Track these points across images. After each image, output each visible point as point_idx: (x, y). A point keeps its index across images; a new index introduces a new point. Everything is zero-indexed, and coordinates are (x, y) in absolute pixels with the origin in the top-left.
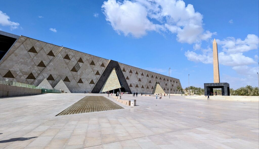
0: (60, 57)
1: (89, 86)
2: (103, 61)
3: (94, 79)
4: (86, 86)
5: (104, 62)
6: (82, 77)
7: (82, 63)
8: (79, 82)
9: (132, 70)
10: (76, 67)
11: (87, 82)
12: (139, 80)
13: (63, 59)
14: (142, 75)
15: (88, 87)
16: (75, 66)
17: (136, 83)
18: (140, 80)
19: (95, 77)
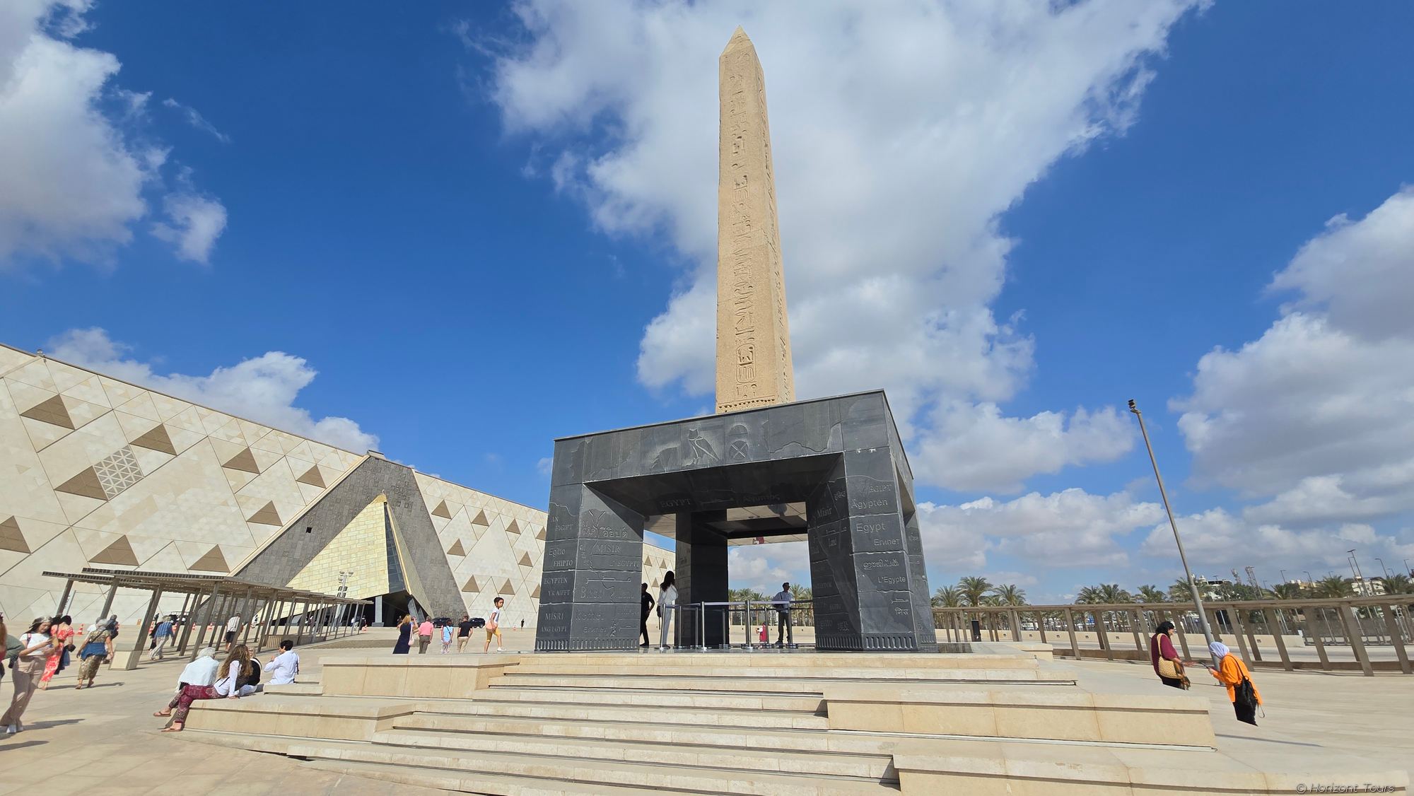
2: (319, 457)
3: (232, 544)
5: (322, 464)
6: (139, 528)
7: (164, 457)
10: (106, 469)
11: (172, 561)
12: (520, 558)
16: (100, 464)
17: (504, 571)
18: (525, 561)
19: (241, 534)
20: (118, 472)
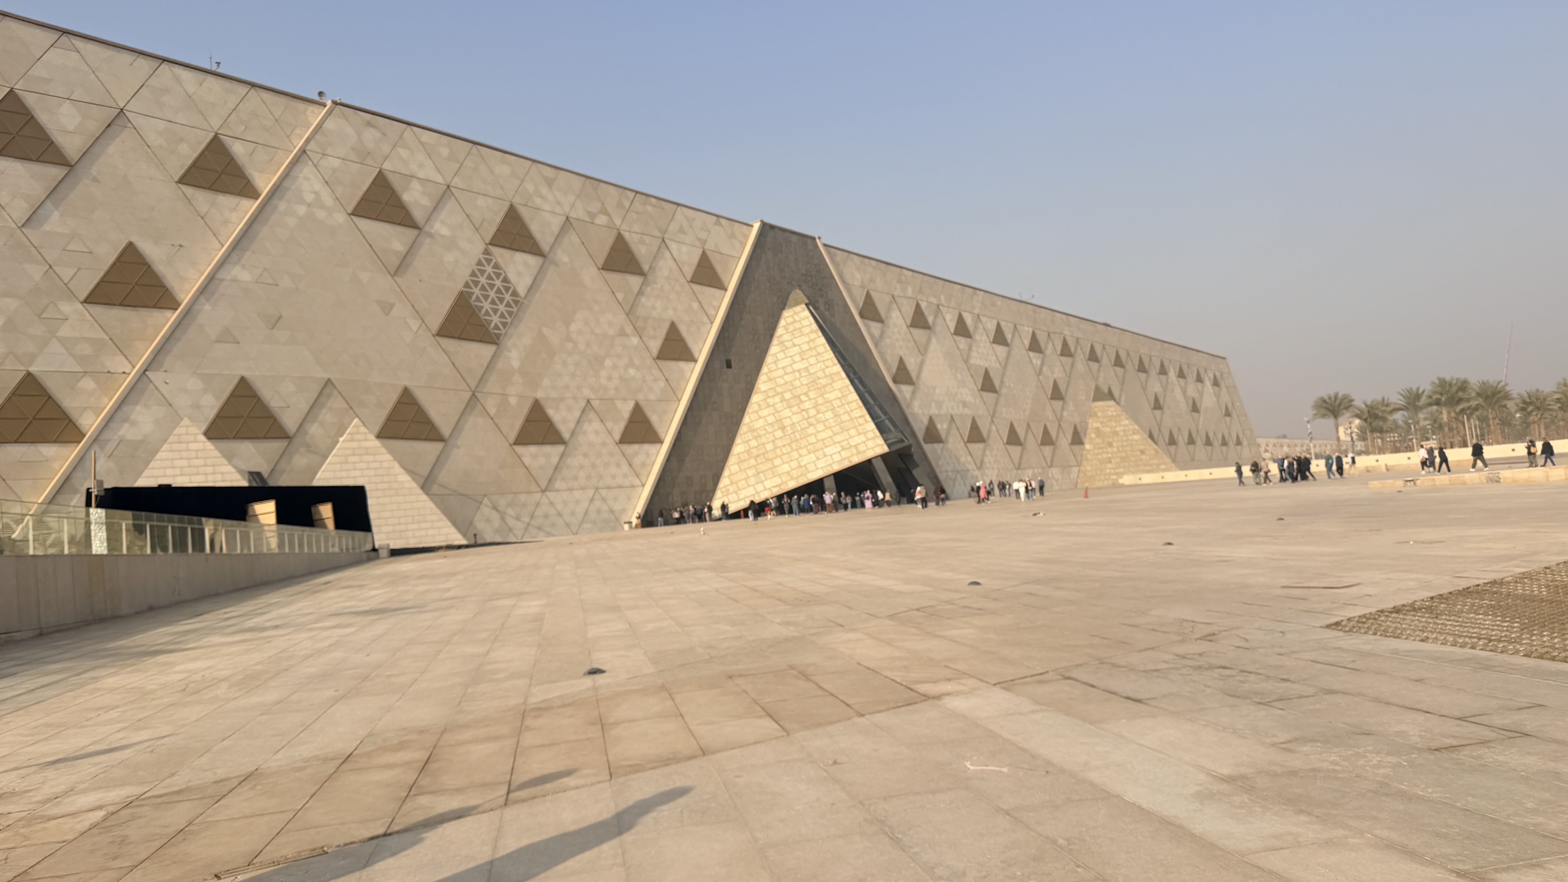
0: (309, 198)
1: (618, 465)
2: (703, 235)
3: (652, 397)
4: (594, 466)
5: (709, 246)
6: (546, 382)
7: (533, 261)
8: (523, 438)
9: (923, 305)
10: (477, 291)
11: (597, 433)
12: (980, 380)
13: (341, 218)
14: (999, 338)
15: (613, 469)
16: (467, 285)
17: (965, 404)
18: (988, 385)
19: (655, 380)
20: (492, 294)
